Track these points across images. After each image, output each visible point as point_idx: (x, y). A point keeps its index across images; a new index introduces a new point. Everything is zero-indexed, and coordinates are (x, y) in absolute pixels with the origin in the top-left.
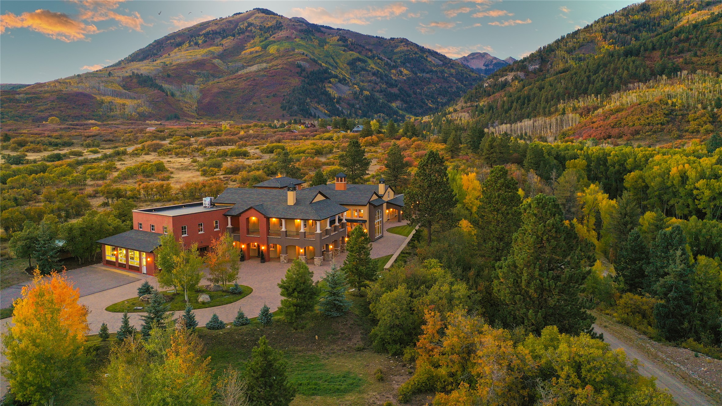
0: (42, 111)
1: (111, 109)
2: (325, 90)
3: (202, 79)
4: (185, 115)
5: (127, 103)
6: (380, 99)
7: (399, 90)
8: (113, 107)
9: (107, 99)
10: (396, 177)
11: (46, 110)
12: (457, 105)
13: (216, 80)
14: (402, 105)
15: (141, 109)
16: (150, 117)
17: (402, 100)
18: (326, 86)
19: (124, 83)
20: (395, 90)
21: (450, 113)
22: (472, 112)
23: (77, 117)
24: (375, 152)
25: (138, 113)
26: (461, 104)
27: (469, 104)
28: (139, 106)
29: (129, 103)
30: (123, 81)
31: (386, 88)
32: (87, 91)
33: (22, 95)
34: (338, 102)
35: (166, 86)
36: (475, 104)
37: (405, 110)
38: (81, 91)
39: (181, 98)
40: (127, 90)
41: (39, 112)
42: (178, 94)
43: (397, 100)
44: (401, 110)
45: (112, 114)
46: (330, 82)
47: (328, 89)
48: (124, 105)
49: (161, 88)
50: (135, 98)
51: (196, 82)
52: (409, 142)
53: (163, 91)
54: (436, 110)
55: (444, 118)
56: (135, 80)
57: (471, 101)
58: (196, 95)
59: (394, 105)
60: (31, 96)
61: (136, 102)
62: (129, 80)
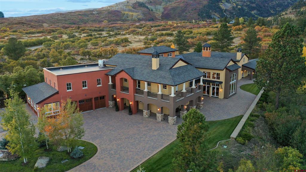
0: (102, 18)
1: (127, 17)
2: (219, 6)
3: (164, 3)
4: (156, 19)
5: (134, 14)
6: (246, 9)
7: (256, 5)
8: (128, 16)
9: (126, 13)
10: (251, 47)
11: (103, 17)
12: (287, 11)
13: (170, 3)
14: (257, 12)
15: (139, 17)
16: (142, 20)
17: (258, 10)
18: (220, 4)
19: (133, 6)
20: (254, 5)
21: (283, 15)
22: (296, 14)
23: (114, 20)
24: (240, 34)
25: (138, 19)
26: (290, 10)
27: (294, 10)
28: (138, 15)
29: (135, 14)
30: (133, 5)
31: (249, 4)
32: (119, 10)
33: (95, 12)
34: (225, 12)
35: (149, 6)
36: (298, 10)
37: (259, 15)
38: (116, 9)
39: (155, 12)
40: (134, 9)
41: (101, 18)
42: (154, 10)
43: (255, 10)
44: (256, 14)
45: (128, 19)
46: (222, 2)
47: (220, 6)
48: (132, 15)
49: (147, 8)
50: (137, 12)
51: (162, 5)
52: (260, 28)
53: (148, 9)
54: (276, 14)
55: (280, 18)
56: (137, 4)
57: (296, 9)
58: (162, 10)
59: (253, 12)
60: (98, 12)
61: (137, 14)
62: (135, 5)
